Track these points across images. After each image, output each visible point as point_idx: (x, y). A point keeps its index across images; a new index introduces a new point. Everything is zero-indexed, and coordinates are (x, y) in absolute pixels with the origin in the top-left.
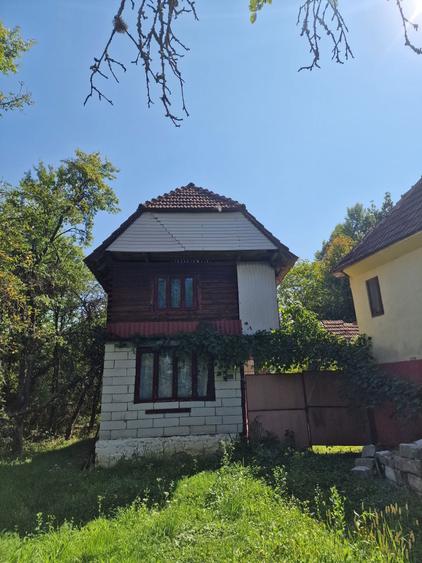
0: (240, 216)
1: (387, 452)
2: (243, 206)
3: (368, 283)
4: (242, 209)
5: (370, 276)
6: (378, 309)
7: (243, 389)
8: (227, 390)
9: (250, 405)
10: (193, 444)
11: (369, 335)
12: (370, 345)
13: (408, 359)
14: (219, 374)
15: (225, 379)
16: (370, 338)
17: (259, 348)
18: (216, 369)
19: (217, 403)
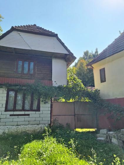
0: (55, 38)
1: (112, 132)
2: (57, 35)
3: (100, 70)
4: (56, 36)
5: (102, 67)
6: (104, 80)
7: (51, 107)
8: (45, 108)
9: (54, 113)
10: (29, 128)
11: (98, 89)
12: (99, 93)
13: (114, 98)
14: (42, 101)
15: (45, 103)
16: (99, 90)
17: (59, 92)
18: (41, 99)
19: (41, 112)
